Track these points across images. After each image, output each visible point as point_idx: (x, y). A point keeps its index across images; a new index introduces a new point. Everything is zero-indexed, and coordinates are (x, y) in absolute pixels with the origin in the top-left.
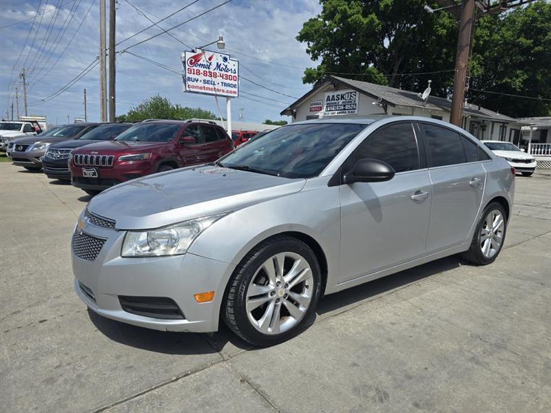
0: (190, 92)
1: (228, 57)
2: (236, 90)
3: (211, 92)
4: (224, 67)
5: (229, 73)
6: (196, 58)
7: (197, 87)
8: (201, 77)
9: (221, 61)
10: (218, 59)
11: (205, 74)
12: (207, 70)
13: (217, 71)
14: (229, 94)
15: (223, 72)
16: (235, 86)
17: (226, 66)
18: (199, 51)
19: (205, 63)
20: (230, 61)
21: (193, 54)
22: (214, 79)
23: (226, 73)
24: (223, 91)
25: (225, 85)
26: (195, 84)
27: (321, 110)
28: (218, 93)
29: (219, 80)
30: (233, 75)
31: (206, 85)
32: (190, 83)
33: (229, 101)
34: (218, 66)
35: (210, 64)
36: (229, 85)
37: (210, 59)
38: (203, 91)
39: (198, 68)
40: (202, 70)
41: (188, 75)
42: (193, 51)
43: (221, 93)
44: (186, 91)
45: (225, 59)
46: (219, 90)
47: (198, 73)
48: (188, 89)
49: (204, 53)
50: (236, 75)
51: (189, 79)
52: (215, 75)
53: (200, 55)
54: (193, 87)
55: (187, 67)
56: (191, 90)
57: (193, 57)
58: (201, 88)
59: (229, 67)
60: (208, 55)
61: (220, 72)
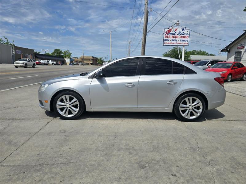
0: (165, 45)
1: (185, 28)
2: (188, 42)
3: (175, 45)
4: (182, 33)
5: (185, 35)
6: (169, 31)
7: (169, 43)
8: (171, 39)
9: (181, 30)
10: (179, 30)
11: (173, 37)
12: (174, 35)
13: (179, 35)
14: (184, 45)
15: (182, 35)
16: (187, 41)
17: (183, 33)
18: (171, 28)
19: (173, 32)
20: (186, 30)
21: (168, 30)
22: (177, 39)
23: (183, 35)
24: (181, 43)
25: (182, 40)
26: (168, 42)
27: (243, 48)
28: (178, 45)
29: (179, 39)
30: (187, 36)
31: (173, 42)
32: (166, 42)
33: (184, 48)
34: (179, 33)
35: (176, 32)
36: (184, 41)
37: (176, 30)
38: (171, 44)
39: (169, 35)
40: (171, 36)
41: (165, 39)
42: (168, 28)
43: (180, 45)
44: (164, 45)
45: (183, 29)
46: (179, 43)
47: (170, 37)
48: (164, 44)
49: (173, 28)
50: (188, 35)
51: (165, 40)
52: (178, 37)
53: (171, 29)
54: (167, 43)
55: (165, 35)
56: (166, 44)
57: (168, 31)
58: (170, 43)
59: (185, 33)
60: (175, 29)
61: (180, 35)
